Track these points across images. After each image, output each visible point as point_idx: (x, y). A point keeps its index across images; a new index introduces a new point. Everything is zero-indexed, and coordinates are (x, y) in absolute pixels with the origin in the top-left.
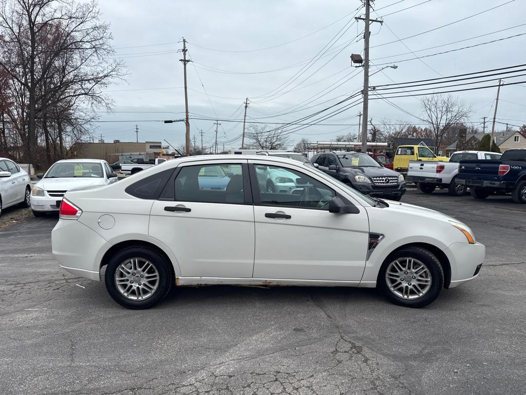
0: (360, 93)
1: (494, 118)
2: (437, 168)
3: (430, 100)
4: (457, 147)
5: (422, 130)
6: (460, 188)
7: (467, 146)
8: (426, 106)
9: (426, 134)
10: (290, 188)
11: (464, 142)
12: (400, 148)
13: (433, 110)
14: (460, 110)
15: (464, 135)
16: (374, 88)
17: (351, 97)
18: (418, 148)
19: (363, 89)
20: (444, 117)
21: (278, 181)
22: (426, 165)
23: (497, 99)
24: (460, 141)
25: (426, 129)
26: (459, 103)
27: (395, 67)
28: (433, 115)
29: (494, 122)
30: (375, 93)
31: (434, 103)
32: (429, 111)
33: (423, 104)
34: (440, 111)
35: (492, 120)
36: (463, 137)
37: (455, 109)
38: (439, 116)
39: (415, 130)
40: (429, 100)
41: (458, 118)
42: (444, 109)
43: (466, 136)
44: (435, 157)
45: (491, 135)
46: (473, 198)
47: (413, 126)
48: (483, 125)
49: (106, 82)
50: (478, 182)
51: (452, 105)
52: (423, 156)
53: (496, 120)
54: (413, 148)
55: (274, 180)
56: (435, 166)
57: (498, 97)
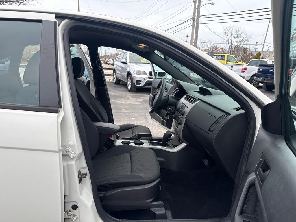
0: (190, 20)
2: (242, 69)
3: (229, 29)
4: (241, 59)
5: (220, 49)
6: (255, 83)
7: (247, 59)
8: (226, 34)
9: (222, 51)
10: (144, 79)
11: (246, 56)
12: (215, 55)
13: (229, 36)
14: (245, 36)
15: (246, 52)
17: (185, 22)
18: (228, 56)
20: (236, 40)
21: (135, 73)
22: (234, 67)
23: (267, 31)
24: (243, 55)
25: (222, 48)
26: (245, 32)
27: (213, 4)
28: (229, 39)
29: (264, 45)
31: (230, 31)
32: (227, 36)
33: (224, 32)
34: (234, 36)
35: (263, 44)
36: (245, 53)
37: (242, 36)
38: (233, 40)
39: (216, 48)
40: (227, 29)
41: (243, 42)
42: (236, 36)
43: (247, 53)
44: (237, 63)
45: (261, 53)
46: (264, 90)
47: (216, 46)
48: (255, 47)
49: (27, 4)
50: (271, 80)
51: (241, 34)
52: (230, 62)
54: (224, 56)
55: (132, 72)
56: (241, 68)
57: (267, 30)
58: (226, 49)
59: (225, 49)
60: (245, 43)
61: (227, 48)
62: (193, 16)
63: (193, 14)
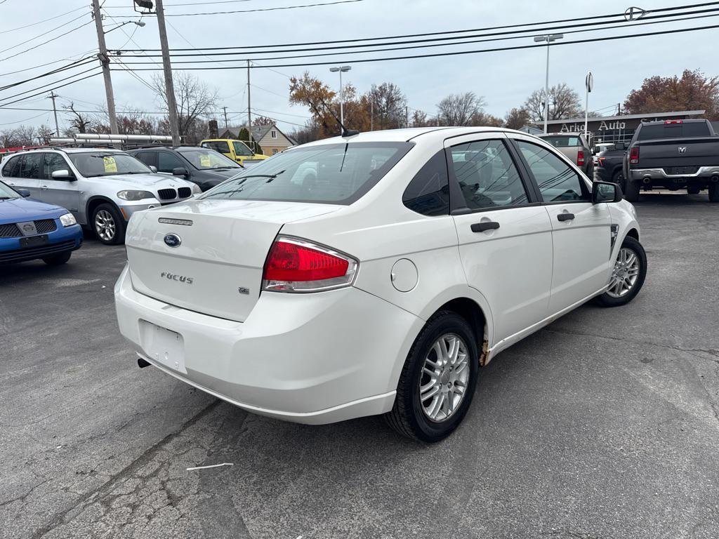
1: (249, 108)
12: (204, 143)
15: (216, 129)
16: (119, 53)
17: (75, 64)
18: (233, 142)
19: (98, 51)
20: (185, 105)
23: (249, 84)
26: (201, 87)
27: (142, 25)
29: (249, 112)
30: (118, 62)
35: (247, 110)
36: (214, 131)
42: (185, 95)
44: (254, 155)
45: (248, 129)
48: (224, 117)
51: (192, 89)
53: (251, 110)
54: (226, 142)
57: (249, 82)
58: (152, 124)
59: (149, 125)
60: (209, 110)
61: (155, 122)
62: (99, 50)
63: (98, 46)
